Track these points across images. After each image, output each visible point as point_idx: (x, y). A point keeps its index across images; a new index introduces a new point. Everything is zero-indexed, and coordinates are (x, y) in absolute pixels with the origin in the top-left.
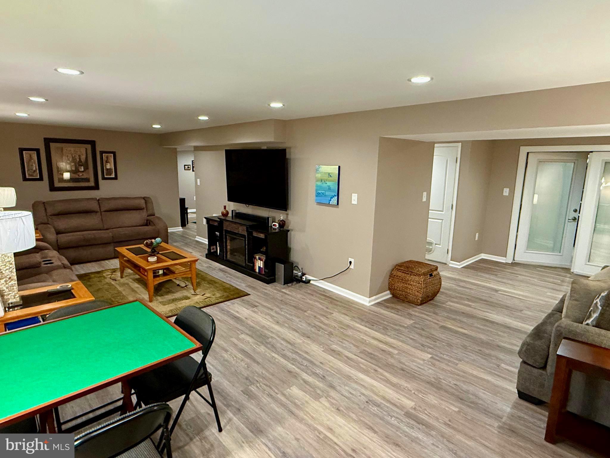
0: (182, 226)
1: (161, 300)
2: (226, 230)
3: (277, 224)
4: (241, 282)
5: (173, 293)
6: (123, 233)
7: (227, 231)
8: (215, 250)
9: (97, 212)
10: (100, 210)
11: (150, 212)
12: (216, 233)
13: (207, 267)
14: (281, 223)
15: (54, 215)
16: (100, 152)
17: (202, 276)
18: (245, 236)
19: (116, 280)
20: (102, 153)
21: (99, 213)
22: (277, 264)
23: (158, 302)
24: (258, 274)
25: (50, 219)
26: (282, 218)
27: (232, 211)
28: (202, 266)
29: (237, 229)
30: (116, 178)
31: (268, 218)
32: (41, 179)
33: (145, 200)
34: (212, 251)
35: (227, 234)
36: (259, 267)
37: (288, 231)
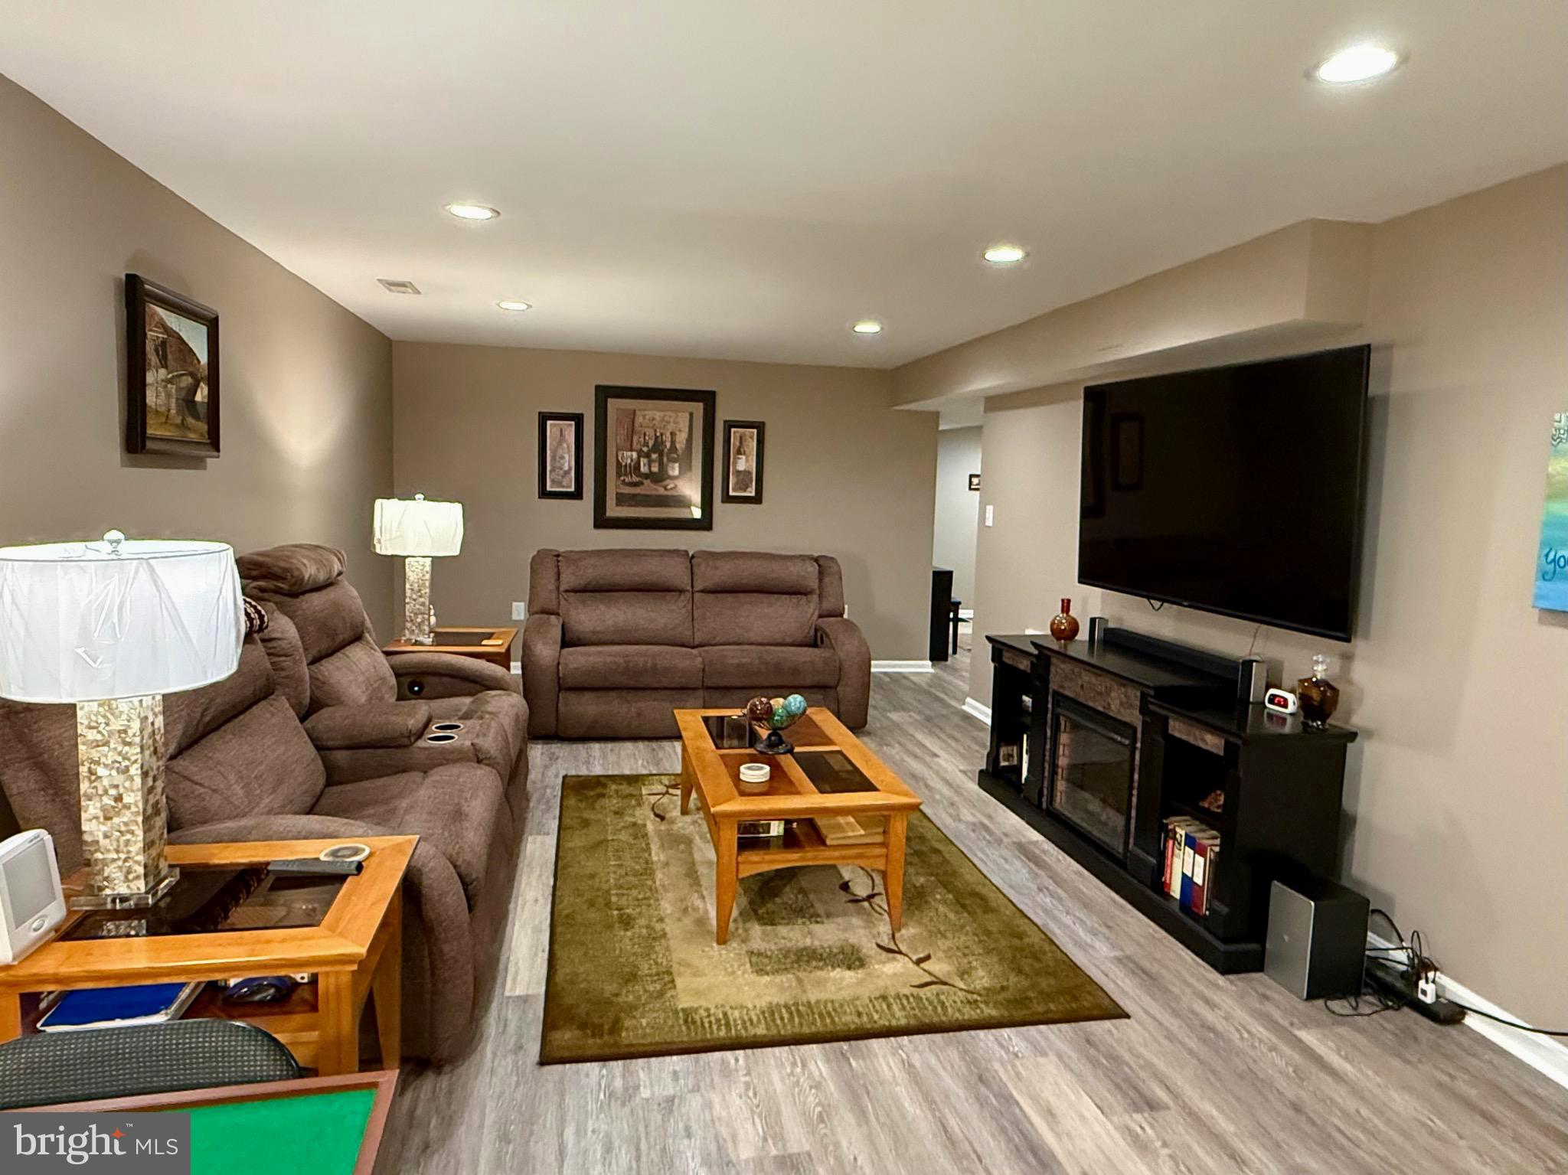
0: (931, 659)
1: (757, 944)
2: (1055, 693)
3: (1291, 698)
4: (1094, 933)
5: (815, 918)
6: (735, 661)
7: (1060, 698)
8: (1015, 762)
9: (681, 591)
10: (692, 587)
11: (828, 604)
12: (1026, 698)
13: (975, 827)
14: (1315, 694)
15: (575, 591)
16: (725, 422)
17: (945, 861)
18: (1135, 729)
19: (662, 818)
20: (730, 425)
21: (689, 595)
22: (1277, 886)
23: (745, 948)
24: (1176, 908)
25: (563, 602)
26: (1320, 672)
27: (1093, 621)
28: (957, 818)
29: (1100, 694)
30: (757, 499)
31: (1248, 664)
32: (577, 495)
33: (819, 566)
34: (1003, 764)
35: (1059, 710)
36: (1187, 881)
37: (1353, 736)
